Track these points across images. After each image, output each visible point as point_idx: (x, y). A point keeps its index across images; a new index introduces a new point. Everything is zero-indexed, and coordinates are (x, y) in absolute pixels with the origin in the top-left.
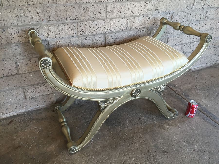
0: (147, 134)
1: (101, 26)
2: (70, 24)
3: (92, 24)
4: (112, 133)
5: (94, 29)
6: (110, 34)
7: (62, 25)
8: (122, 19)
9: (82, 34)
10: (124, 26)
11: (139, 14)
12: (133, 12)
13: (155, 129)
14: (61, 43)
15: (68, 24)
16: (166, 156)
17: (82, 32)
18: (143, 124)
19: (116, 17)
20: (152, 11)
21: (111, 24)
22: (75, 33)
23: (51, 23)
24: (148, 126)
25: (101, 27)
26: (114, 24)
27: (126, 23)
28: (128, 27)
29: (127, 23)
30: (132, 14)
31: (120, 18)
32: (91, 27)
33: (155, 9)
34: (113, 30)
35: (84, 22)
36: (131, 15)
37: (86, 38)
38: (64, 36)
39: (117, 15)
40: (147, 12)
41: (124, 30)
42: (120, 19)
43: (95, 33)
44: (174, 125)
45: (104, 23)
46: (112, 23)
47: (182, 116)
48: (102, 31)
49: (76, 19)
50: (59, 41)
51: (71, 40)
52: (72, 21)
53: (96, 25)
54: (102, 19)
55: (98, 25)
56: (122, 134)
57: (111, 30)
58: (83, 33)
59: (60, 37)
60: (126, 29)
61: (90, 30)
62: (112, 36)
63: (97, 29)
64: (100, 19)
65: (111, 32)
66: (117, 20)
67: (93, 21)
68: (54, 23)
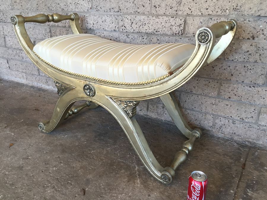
0: (105, 168)
1: (145, 23)
2: (112, 16)
3: (134, 19)
4: (86, 143)
5: (136, 26)
6: (156, 36)
7: (105, 16)
8: (173, 17)
9: (124, 30)
10: (175, 29)
11: (202, 14)
12: (190, 10)
13: (122, 171)
14: (104, 36)
15: (111, 16)
16: (77, 195)
17: (123, 27)
18: (122, 160)
19: (164, 14)
20: (227, 11)
21: (157, 23)
22: (117, 27)
23: (98, 13)
24: (122, 164)
25: (145, 25)
26: (161, 23)
27: (178, 24)
28: (181, 31)
29: (181, 25)
30: (189, 12)
31: (170, 16)
32: (132, 23)
33: (233, 8)
34: (159, 31)
35: (126, 16)
36: (187, 14)
37: (128, 36)
38: (107, 29)
39: (166, 11)
40: (217, 12)
41: (176, 34)
42: (170, 18)
43: (137, 30)
44: (149, 188)
45: (149, 20)
46: (159, 22)
47: (182, 193)
48: (146, 30)
49: (118, 11)
50: (103, 33)
51: (113, 34)
52: (115, 14)
53: (140, 22)
54: (146, 15)
55: (141, 22)
56: (89, 150)
57: (157, 31)
58: (125, 28)
59: (103, 29)
60: (179, 33)
61: (131, 26)
62: (158, 40)
63: (139, 27)
64: (144, 14)
65: (157, 33)
66: (166, 18)
67: (136, 16)
68: (100, 13)
